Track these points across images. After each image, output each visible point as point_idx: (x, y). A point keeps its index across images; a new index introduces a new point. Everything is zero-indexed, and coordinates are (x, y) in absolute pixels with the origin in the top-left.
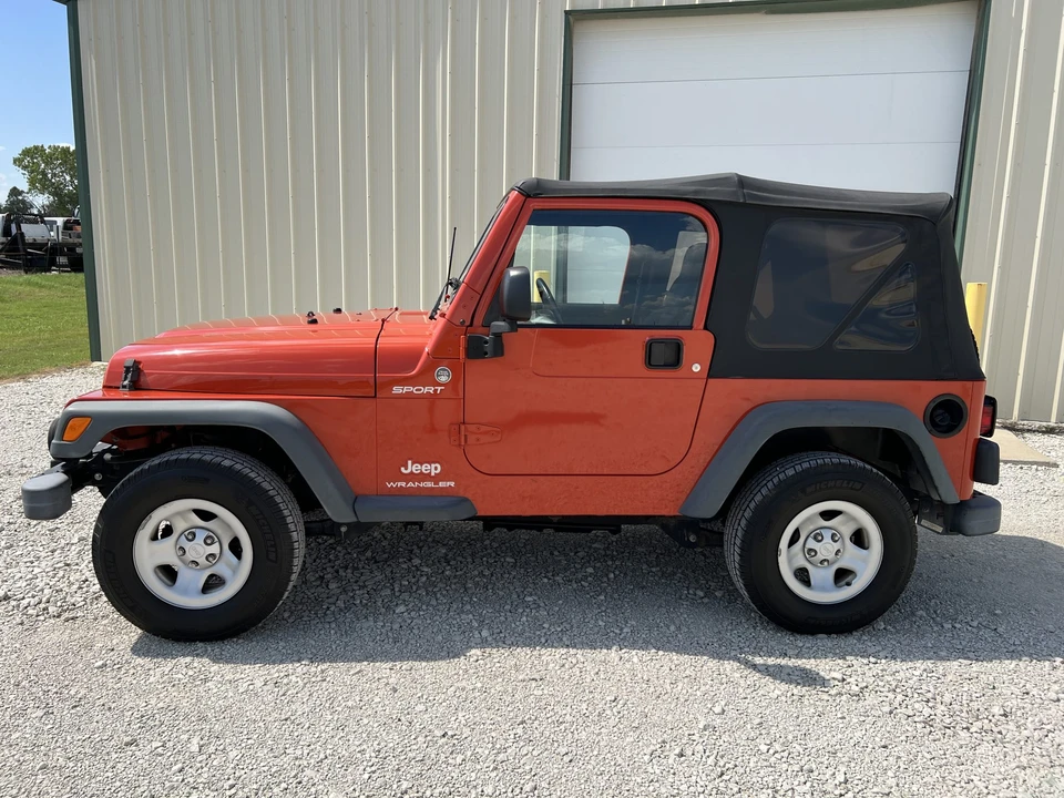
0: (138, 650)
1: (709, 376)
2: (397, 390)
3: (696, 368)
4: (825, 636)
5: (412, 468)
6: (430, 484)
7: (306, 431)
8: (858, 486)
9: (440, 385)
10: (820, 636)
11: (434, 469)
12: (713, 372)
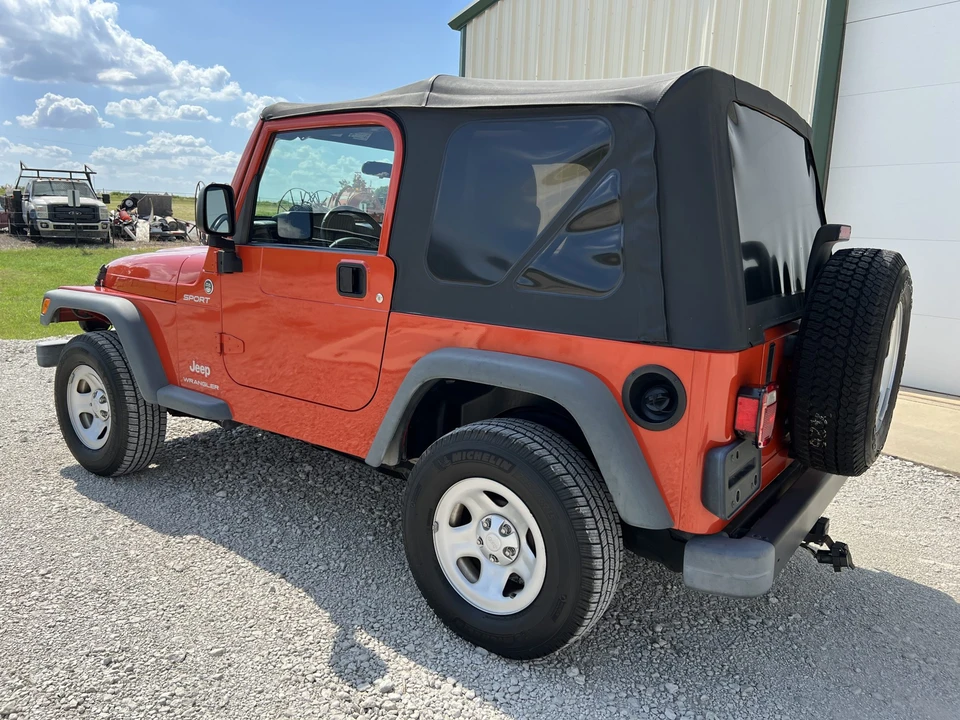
0: (67, 473)
1: (392, 309)
2: (187, 298)
3: (380, 298)
4: (485, 652)
5: (195, 368)
6: (204, 385)
7: (146, 326)
8: (506, 466)
9: (208, 296)
10: (479, 649)
11: (205, 370)
12: (394, 306)
